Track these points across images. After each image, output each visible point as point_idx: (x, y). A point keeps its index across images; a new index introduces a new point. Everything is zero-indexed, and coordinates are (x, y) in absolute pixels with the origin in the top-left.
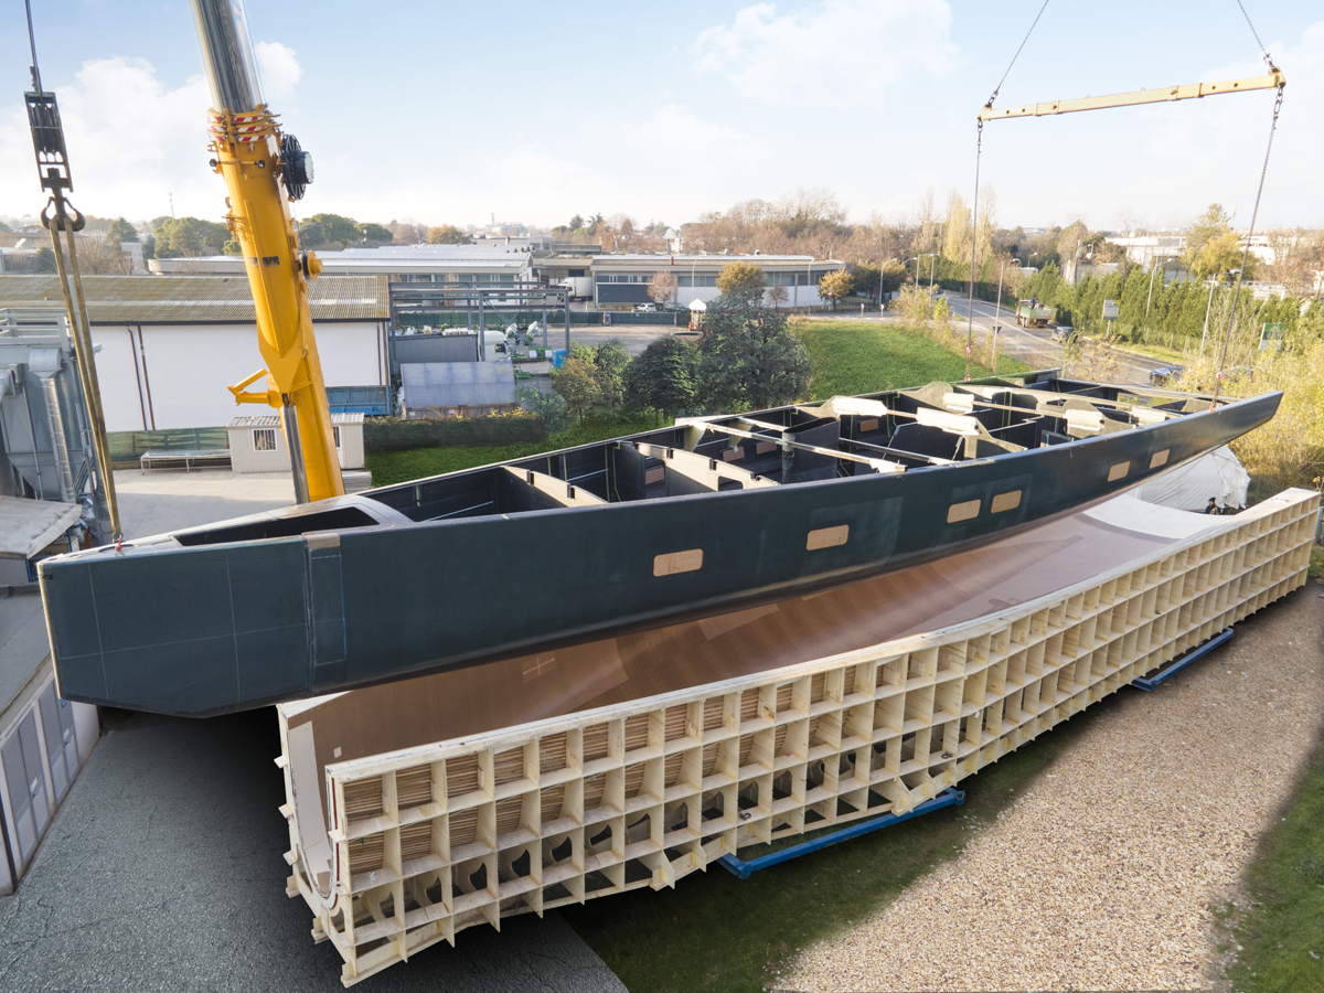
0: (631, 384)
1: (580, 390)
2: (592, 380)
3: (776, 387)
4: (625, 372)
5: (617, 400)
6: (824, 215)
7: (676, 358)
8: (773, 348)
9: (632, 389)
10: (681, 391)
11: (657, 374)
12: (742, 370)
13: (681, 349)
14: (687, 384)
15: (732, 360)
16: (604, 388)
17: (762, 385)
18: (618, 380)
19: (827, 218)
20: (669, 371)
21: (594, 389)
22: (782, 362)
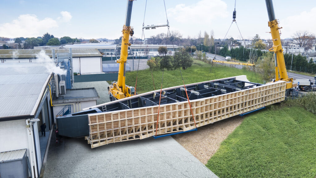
0: (161, 64)
1: (152, 65)
2: (154, 63)
3: (187, 65)
4: (160, 62)
5: (159, 67)
6: (177, 36)
7: (169, 59)
8: (186, 58)
9: (161, 65)
10: (170, 65)
11: (166, 62)
12: (181, 61)
13: (170, 58)
14: (171, 64)
15: (179, 60)
16: (157, 65)
17: (184, 64)
18: (159, 63)
19: (178, 37)
20: (168, 62)
21: (155, 65)
22: (188, 60)
